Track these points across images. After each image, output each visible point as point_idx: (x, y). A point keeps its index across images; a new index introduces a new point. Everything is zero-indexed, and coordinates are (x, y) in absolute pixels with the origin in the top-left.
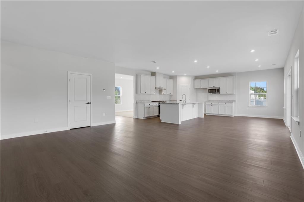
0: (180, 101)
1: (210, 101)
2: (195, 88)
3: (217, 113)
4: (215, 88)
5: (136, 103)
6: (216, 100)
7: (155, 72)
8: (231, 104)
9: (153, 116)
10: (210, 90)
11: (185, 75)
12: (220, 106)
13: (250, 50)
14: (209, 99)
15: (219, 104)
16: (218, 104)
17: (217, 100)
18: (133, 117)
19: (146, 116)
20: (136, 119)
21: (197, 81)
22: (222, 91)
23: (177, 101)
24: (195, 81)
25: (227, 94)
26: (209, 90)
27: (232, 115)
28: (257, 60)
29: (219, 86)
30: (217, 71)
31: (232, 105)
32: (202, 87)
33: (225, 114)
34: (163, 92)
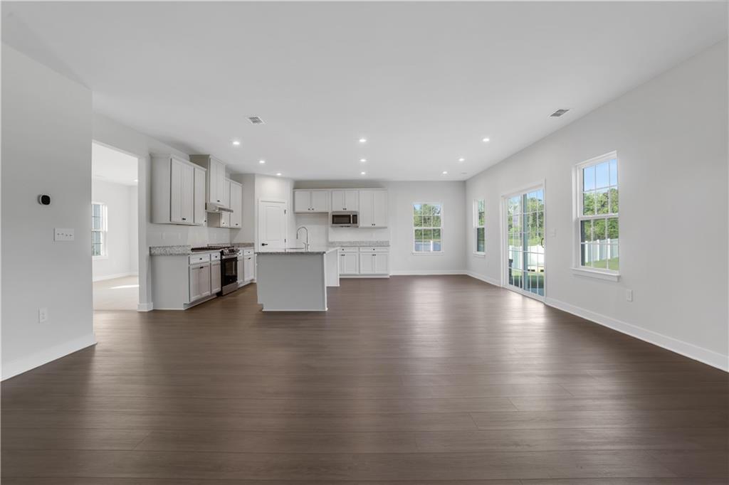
0: (263, 245)
1: (332, 243)
2: (297, 210)
3: (354, 273)
4: (348, 214)
5: (151, 255)
6: (346, 242)
7: (209, 155)
8: (385, 250)
9: (208, 297)
10: (335, 219)
11: (279, 174)
12: (361, 256)
13: (483, 139)
14: (330, 240)
15: (361, 250)
16: (357, 251)
17: (350, 242)
18: (136, 308)
19: (193, 298)
20: (149, 312)
21: (300, 194)
22: (362, 222)
23: (256, 245)
24: (296, 193)
25: (373, 228)
26: (334, 216)
27: (387, 275)
28: (461, 160)
29: (357, 210)
30: (363, 173)
31: (388, 252)
32: (315, 210)
33: (373, 273)
34: (222, 221)
